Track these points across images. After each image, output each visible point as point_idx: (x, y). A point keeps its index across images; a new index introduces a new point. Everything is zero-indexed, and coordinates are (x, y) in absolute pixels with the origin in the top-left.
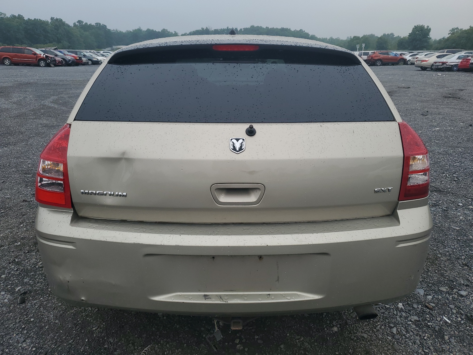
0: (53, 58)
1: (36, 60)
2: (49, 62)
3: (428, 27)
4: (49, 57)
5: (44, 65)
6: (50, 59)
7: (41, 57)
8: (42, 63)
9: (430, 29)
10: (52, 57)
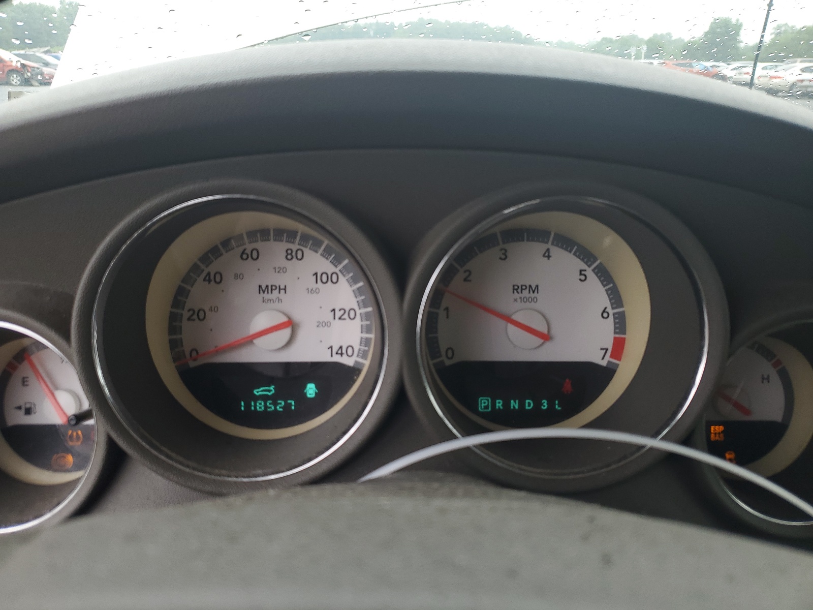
0: (38, 68)
1: (4, 72)
2: (27, 75)
3: (738, 20)
4: (29, 66)
5: (19, 83)
6: (30, 70)
7: (11, 66)
8: (15, 79)
9: (741, 25)
10: (34, 67)
